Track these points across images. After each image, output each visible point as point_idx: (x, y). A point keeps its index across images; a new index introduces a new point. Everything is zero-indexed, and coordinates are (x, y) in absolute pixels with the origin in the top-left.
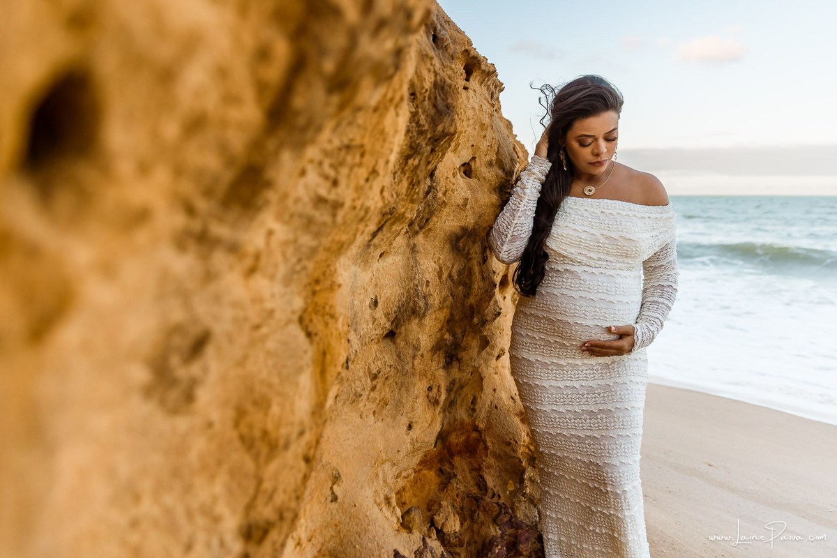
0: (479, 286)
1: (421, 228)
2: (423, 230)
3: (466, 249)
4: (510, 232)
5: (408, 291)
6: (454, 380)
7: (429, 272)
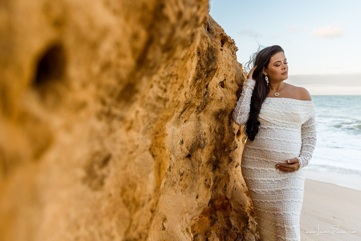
1: (202, 110)
3: (222, 119)
4: (240, 111)
5: (197, 137)
6: (217, 177)
7: (205, 129)
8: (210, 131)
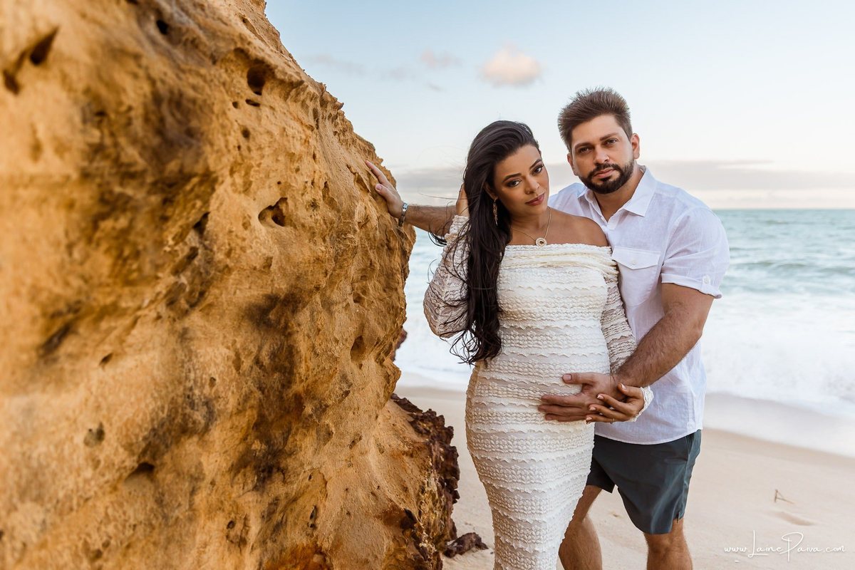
0: (307, 367)
1: (193, 306)
2: (197, 309)
3: (283, 321)
5: (173, 401)
6: (277, 499)
7: (216, 364)
8: (238, 368)
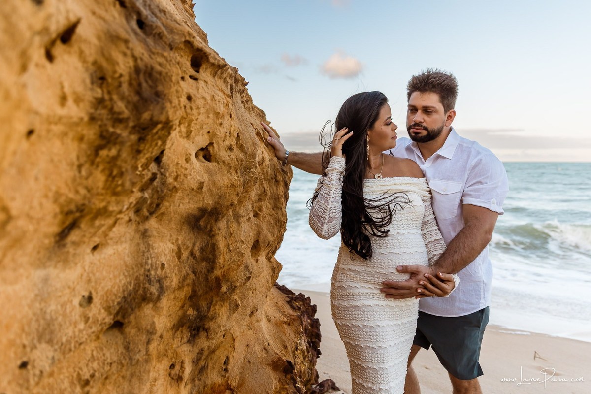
0: (224, 259)
1: (151, 213)
2: (154, 216)
3: (209, 226)
4: (327, 215)
5: (137, 278)
7: (165, 254)
8: (179, 258)
